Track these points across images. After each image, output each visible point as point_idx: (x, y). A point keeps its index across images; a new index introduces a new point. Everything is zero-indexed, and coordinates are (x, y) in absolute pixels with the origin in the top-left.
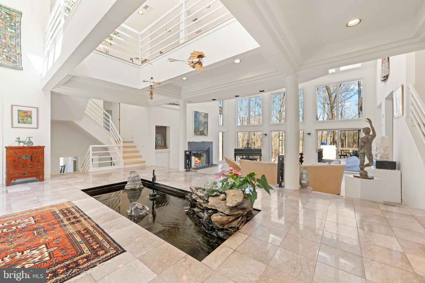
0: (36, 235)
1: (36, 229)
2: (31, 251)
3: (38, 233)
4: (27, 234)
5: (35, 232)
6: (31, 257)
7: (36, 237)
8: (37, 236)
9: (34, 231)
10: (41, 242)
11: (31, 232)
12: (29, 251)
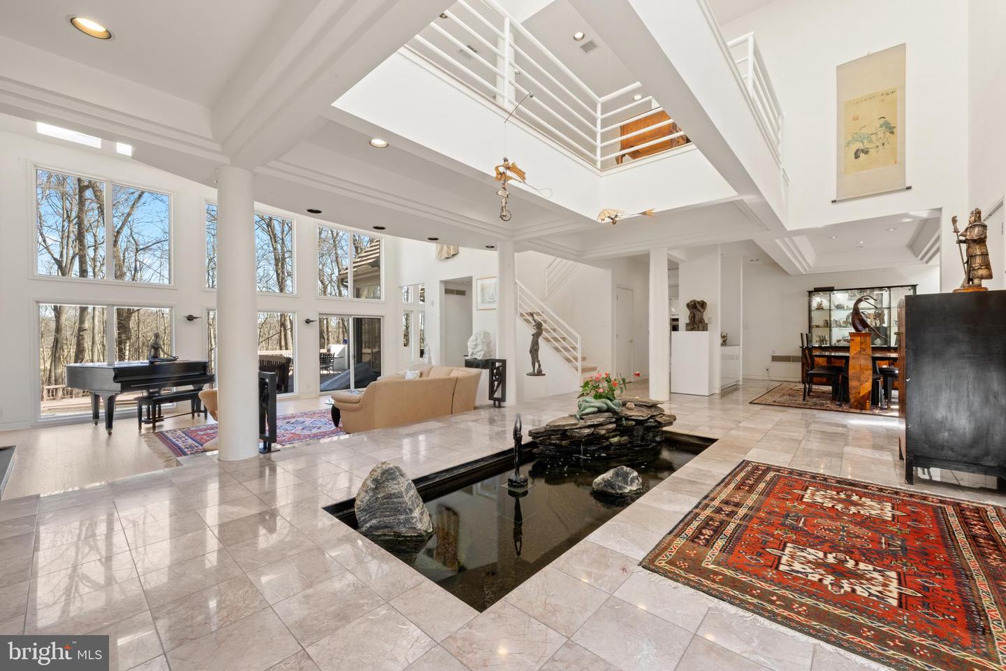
0: (803, 519)
1: (794, 529)
2: (823, 503)
3: (798, 520)
4: (814, 528)
5: (801, 525)
6: (826, 498)
7: (804, 516)
8: (802, 517)
9: (800, 528)
10: (804, 506)
11: (806, 529)
12: (825, 505)
